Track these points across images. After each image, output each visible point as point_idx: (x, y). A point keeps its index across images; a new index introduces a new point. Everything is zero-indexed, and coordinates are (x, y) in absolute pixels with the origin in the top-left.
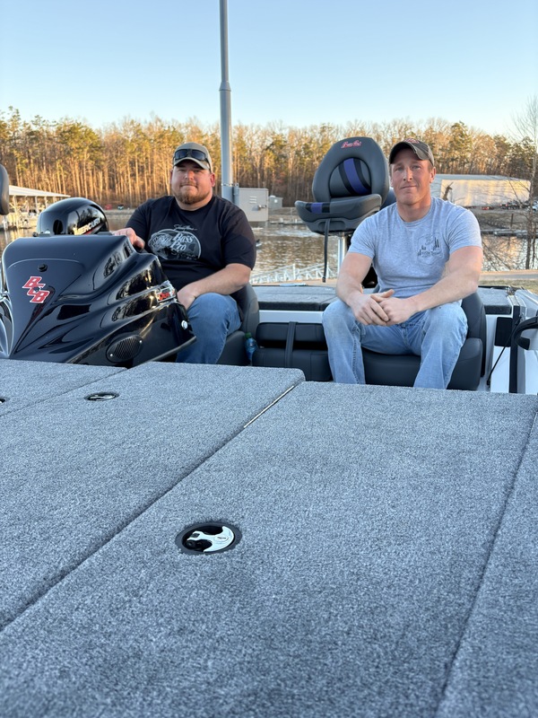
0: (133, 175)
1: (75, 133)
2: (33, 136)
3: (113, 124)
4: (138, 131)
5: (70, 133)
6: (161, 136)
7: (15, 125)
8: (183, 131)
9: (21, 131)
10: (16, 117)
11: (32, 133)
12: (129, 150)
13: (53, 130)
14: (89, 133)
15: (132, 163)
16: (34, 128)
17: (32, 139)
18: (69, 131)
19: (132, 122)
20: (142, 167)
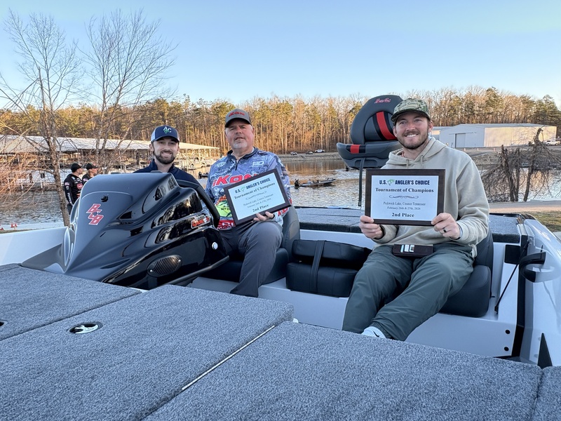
0: (259, 133)
1: (223, 108)
2: (197, 111)
4: (263, 105)
5: (220, 108)
6: (278, 107)
7: (187, 105)
8: (292, 103)
9: (190, 108)
10: (188, 100)
11: (197, 110)
13: (209, 107)
15: (259, 126)
16: (198, 106)
17: (197, 113)
18: (220, 107)
19: (259, 99)
20: (265, 128)
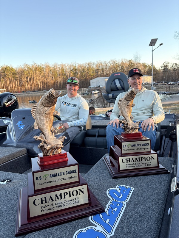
0: (27, 81)
1: (7, 69)
3: (21, 66)
4: (28, 68)
5: (5, 69)
6: (36, 69)
8: (44, 66)
12: (26, 74)
14: (12, 69)
15: (27, 78)
19: (27, 65)
20: (30, 79)
